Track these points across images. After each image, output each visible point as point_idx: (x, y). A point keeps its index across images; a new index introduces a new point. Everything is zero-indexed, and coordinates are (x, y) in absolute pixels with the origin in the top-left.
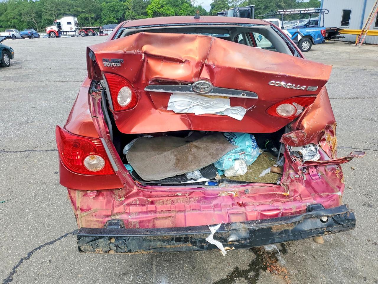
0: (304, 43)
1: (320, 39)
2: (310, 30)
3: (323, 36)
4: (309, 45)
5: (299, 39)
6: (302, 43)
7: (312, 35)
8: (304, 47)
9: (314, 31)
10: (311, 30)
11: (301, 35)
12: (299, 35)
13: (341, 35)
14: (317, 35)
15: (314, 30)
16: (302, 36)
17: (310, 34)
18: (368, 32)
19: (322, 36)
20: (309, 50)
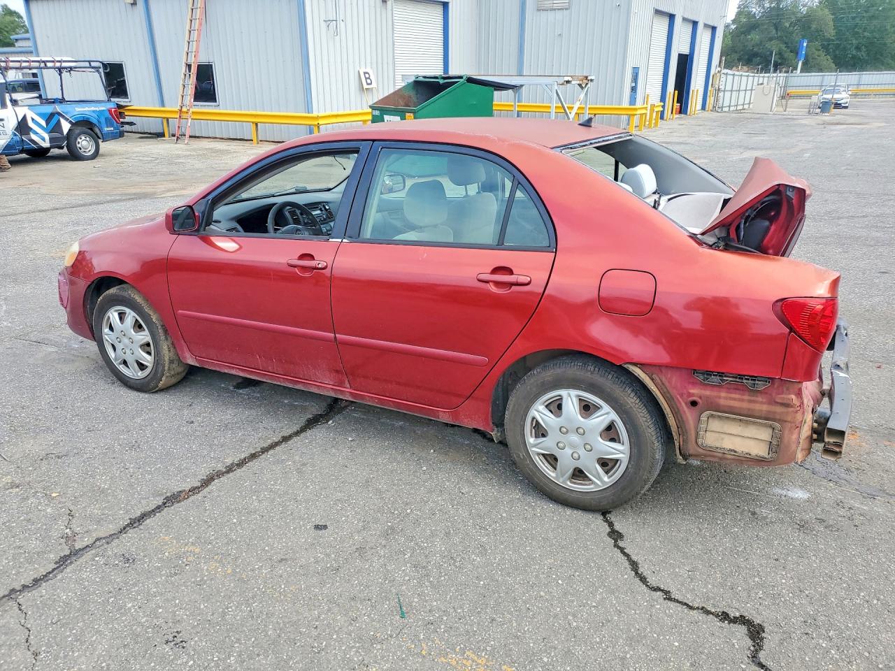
0: (81, 139)
1: (112, 129)
2: (85, 109)
3: (117, 122)
4: (92, 143)
5: (65, 131)
6: (76, 139)
7: (94, 121)
8: (83, 150)
9: (94, 111)
10: (87, 109)
11: (67, 119)
12: (62, 121)
13: (127, 119)
14: (103, 120)
15: (93, 109)
16: (70, 122)
17: (89, 118)
18: (193, 113)
19: (115, 122)
20: (96, 155)
